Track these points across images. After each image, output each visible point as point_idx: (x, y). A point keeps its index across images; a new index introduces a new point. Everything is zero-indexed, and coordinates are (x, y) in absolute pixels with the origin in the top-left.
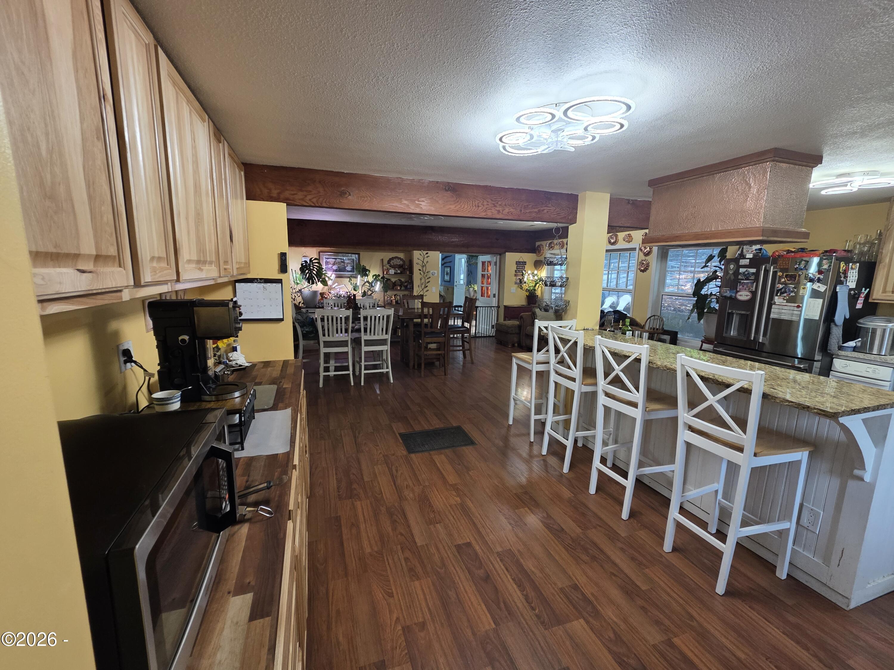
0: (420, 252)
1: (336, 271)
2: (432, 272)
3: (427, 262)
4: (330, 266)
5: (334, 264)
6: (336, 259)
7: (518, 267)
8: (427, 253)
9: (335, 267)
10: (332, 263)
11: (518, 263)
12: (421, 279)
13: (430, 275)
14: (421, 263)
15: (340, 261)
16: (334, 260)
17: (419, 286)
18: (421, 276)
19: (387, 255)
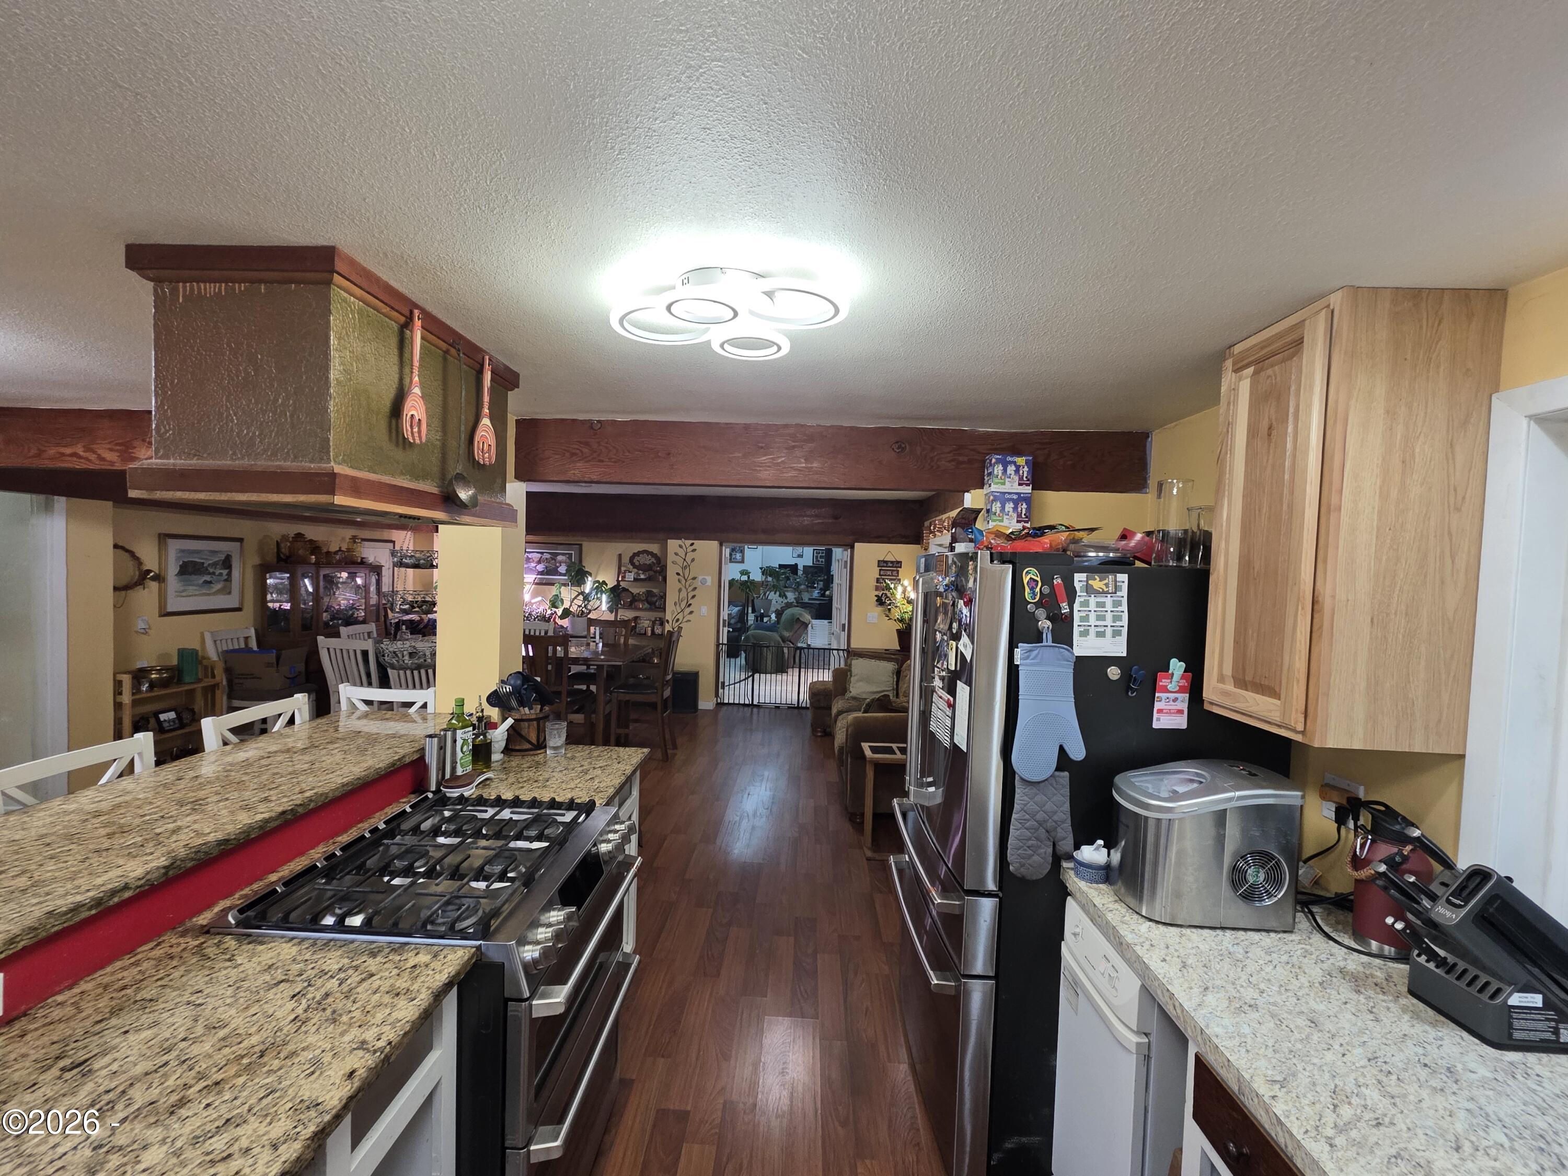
0: (679, 542)
1: (541, 573)
2: (700, 578)
3: (693, 560)
4: (533, 565)
5: (539, 562)
6: (542, 553)
7: (882, 573)
8: (692, 544)
9: (540, 567)
10: (536, 560)
11: (882, 564)
12: (680, 590)
13: (697, 583)
14: (680, 561)
15: (548, 556)
16: (539, 555)
17: (675, 604)
18: (679, 586)
19: (629, 548)
